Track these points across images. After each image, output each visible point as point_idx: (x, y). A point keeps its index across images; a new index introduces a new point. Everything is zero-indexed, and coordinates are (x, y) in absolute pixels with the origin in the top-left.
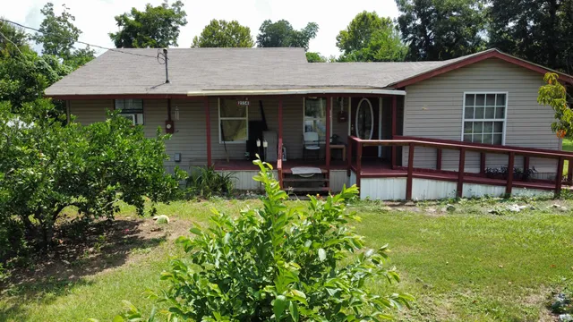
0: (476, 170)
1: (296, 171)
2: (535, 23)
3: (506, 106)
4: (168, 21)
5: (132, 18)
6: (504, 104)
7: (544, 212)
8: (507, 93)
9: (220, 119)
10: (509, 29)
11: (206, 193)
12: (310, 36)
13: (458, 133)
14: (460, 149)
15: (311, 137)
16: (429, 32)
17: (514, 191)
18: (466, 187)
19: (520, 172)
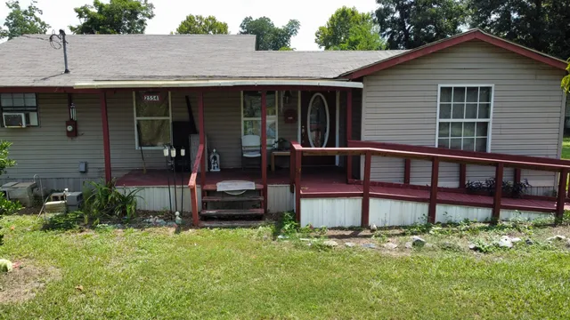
0: (454, 184)
1: (222, 186)
2: (519, 14)
3: (492, 103)
4: (134, 14)
5: (95, 10)
6: (488, 100)
7: (545, 248)
8: (492, 85)
9: (136, 119)
10: (492, 22)
11: (92, 219)
12: (291, 34)
13: (431, 137)
14: (432, 159)
15: (251, 141)
16: (408, 26)
17: (503, 214)
18: (440, 209)
19: (508, 187)
